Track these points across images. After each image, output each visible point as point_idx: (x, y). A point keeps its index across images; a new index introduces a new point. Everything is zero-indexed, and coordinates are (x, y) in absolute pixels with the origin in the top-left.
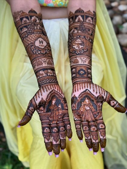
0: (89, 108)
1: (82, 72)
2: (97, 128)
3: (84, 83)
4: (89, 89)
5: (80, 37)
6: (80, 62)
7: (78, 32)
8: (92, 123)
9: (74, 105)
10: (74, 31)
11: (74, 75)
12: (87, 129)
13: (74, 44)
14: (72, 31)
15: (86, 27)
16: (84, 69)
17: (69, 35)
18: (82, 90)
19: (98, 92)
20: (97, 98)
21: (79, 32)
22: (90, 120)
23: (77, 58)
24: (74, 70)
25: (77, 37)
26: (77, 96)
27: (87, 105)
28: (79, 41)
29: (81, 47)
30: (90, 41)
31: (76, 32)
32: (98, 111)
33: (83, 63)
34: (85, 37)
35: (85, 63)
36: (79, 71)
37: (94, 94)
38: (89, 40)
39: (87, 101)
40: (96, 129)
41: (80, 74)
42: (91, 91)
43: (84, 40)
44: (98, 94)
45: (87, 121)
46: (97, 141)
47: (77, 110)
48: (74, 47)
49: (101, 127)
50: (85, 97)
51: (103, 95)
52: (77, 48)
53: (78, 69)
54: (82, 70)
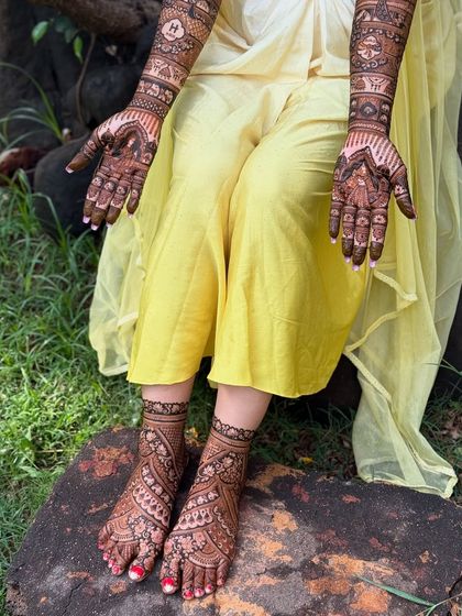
0: (363, 184)
1: (369, 110)
2: (370, 221)
3: (369, 133)
4: (371, 147)
5: (374, 30)
6: (368, 88)
7: (371, 21)
8: (362, 211)
9: (338, 170)
10: (364, 17)
11: (353, 114)
12: (351, 220)
13: (360, 47)
14: (361, 15)
15: (390, 8)
16: (374, 103)
17: (354, 23)
18: (360, 147)
19: (384, 158)
20: (379, 168)
21: (375, 19)
22: (360, 204)
23: (364, 79)
24: (354, 103)
25: (369, 32)
26: (348, 155)
27: (362, 178)
28: (371, 41)
29: (374, 53)
30: (397, 40)
31: (368, 18)
32: (380, 193)
33: (373, 91)
34: (384, 32)
35: (377, 91)
36: (363, 107)
37: (376, 159)
38: (394, 38)
39: (364, 168)
40: (367, 223)
41: (364, 114)
42: (374, 151)
43: (383, 39)
44: (382, 162)
45: (356, 206)
46: (363, 245)
47: (342, 182)
48: (359, 52)
49: (376, 221)
50: (361, 161)
51: (390, 167)
52: (365, 57)
53: (363, 101)
54: (370, 105)
